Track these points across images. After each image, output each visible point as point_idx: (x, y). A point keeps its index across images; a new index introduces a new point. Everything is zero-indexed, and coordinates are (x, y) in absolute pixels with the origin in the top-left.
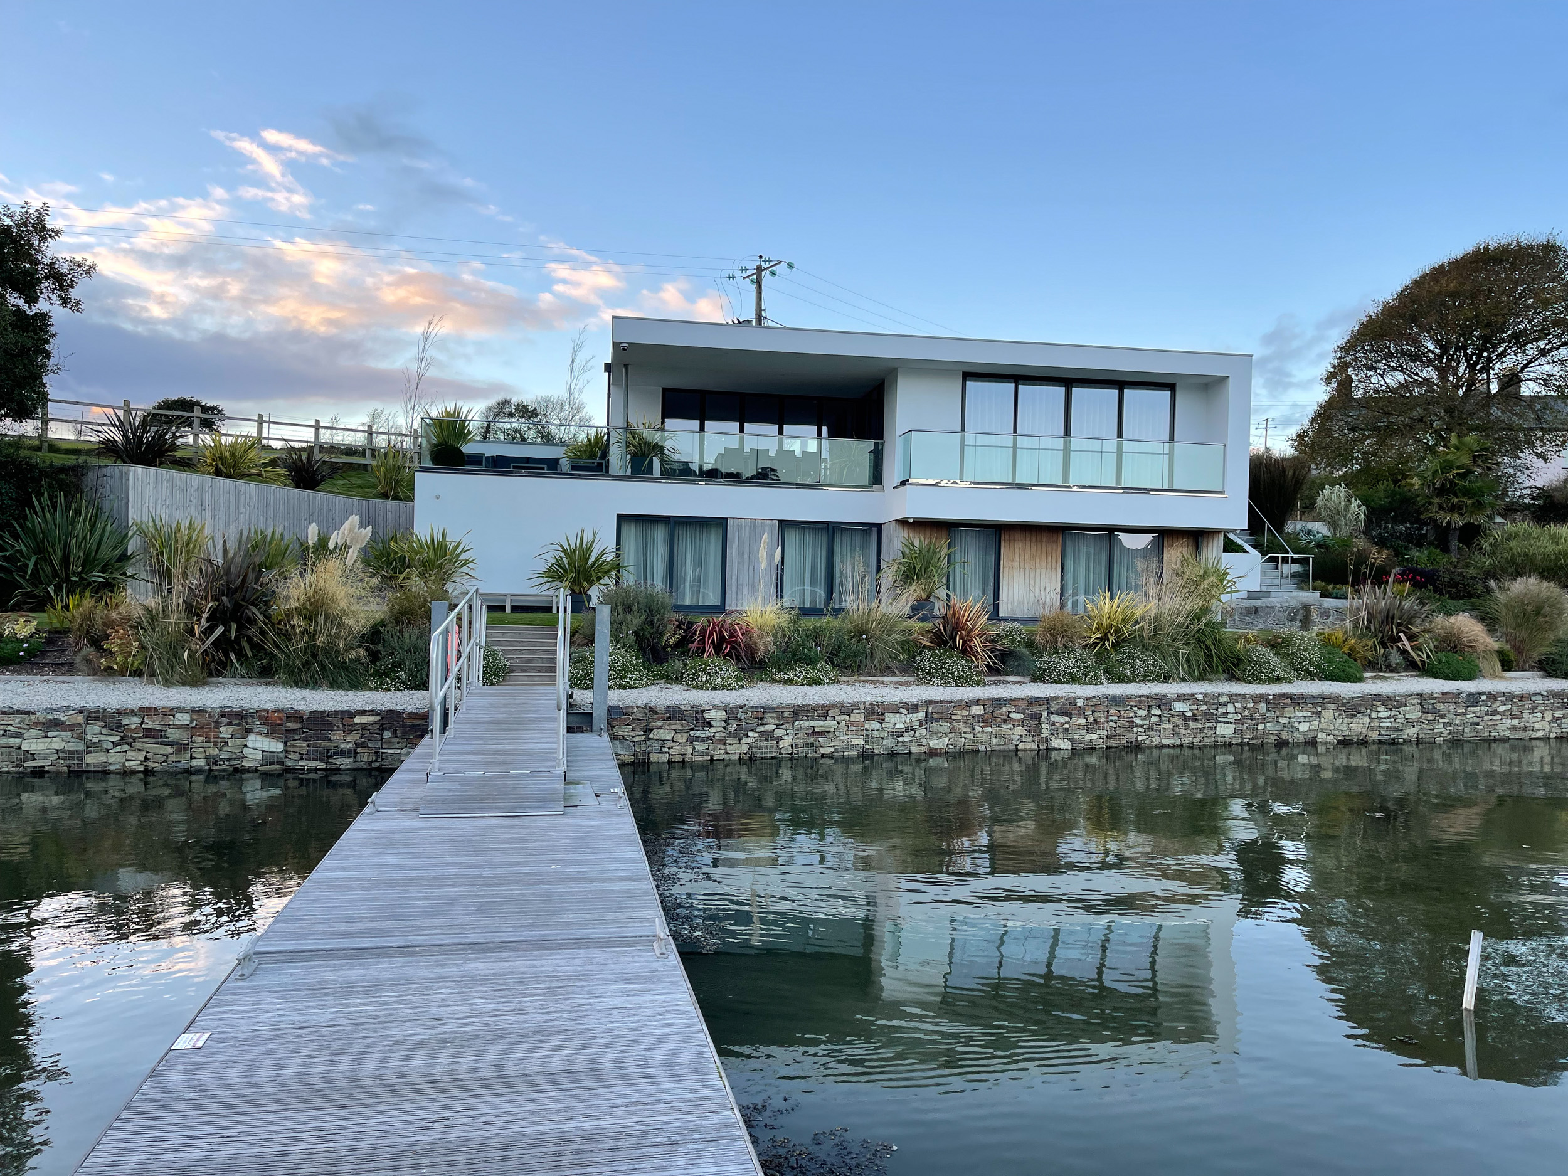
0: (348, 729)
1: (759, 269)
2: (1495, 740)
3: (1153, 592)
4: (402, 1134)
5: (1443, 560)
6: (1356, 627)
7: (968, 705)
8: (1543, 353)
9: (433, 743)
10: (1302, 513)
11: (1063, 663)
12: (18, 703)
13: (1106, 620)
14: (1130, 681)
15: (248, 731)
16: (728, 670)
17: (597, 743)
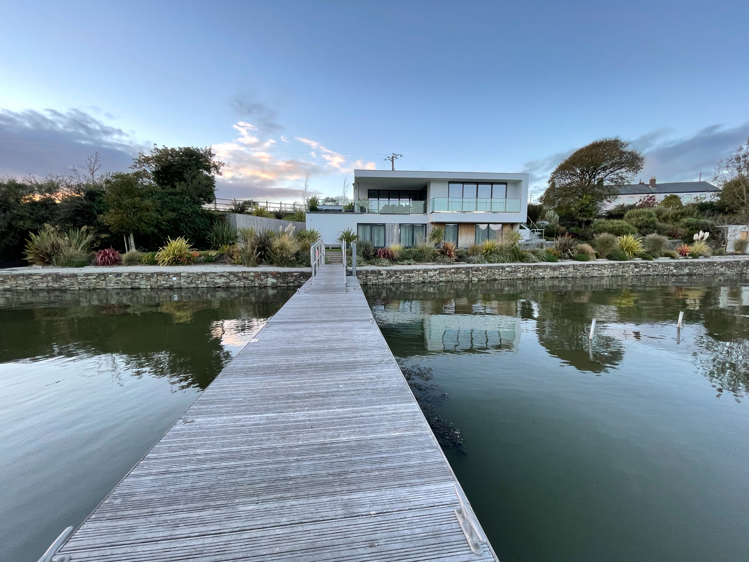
0: (292, 276)
1: (393, 157)
2: (594, 277)
3: (500, 239)
4: (307, 361)
5: (580, 230)
6: (556, 248)
7: (450, 269)
8: (611, 172)
9: (312, 279)
10: (541, 219)
11: (475, 258)
12: (213, 271)
13: (487, 247)
14: (494, 263)
15: (268, 277)
16: (387, 261)
17: (354, 278)
